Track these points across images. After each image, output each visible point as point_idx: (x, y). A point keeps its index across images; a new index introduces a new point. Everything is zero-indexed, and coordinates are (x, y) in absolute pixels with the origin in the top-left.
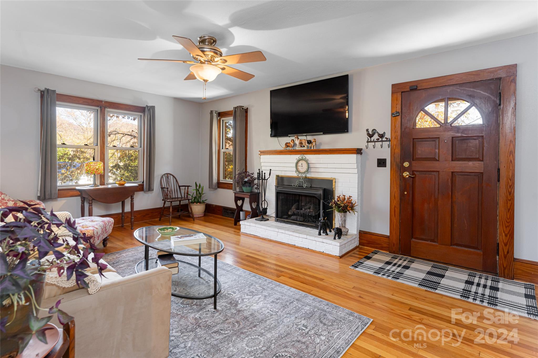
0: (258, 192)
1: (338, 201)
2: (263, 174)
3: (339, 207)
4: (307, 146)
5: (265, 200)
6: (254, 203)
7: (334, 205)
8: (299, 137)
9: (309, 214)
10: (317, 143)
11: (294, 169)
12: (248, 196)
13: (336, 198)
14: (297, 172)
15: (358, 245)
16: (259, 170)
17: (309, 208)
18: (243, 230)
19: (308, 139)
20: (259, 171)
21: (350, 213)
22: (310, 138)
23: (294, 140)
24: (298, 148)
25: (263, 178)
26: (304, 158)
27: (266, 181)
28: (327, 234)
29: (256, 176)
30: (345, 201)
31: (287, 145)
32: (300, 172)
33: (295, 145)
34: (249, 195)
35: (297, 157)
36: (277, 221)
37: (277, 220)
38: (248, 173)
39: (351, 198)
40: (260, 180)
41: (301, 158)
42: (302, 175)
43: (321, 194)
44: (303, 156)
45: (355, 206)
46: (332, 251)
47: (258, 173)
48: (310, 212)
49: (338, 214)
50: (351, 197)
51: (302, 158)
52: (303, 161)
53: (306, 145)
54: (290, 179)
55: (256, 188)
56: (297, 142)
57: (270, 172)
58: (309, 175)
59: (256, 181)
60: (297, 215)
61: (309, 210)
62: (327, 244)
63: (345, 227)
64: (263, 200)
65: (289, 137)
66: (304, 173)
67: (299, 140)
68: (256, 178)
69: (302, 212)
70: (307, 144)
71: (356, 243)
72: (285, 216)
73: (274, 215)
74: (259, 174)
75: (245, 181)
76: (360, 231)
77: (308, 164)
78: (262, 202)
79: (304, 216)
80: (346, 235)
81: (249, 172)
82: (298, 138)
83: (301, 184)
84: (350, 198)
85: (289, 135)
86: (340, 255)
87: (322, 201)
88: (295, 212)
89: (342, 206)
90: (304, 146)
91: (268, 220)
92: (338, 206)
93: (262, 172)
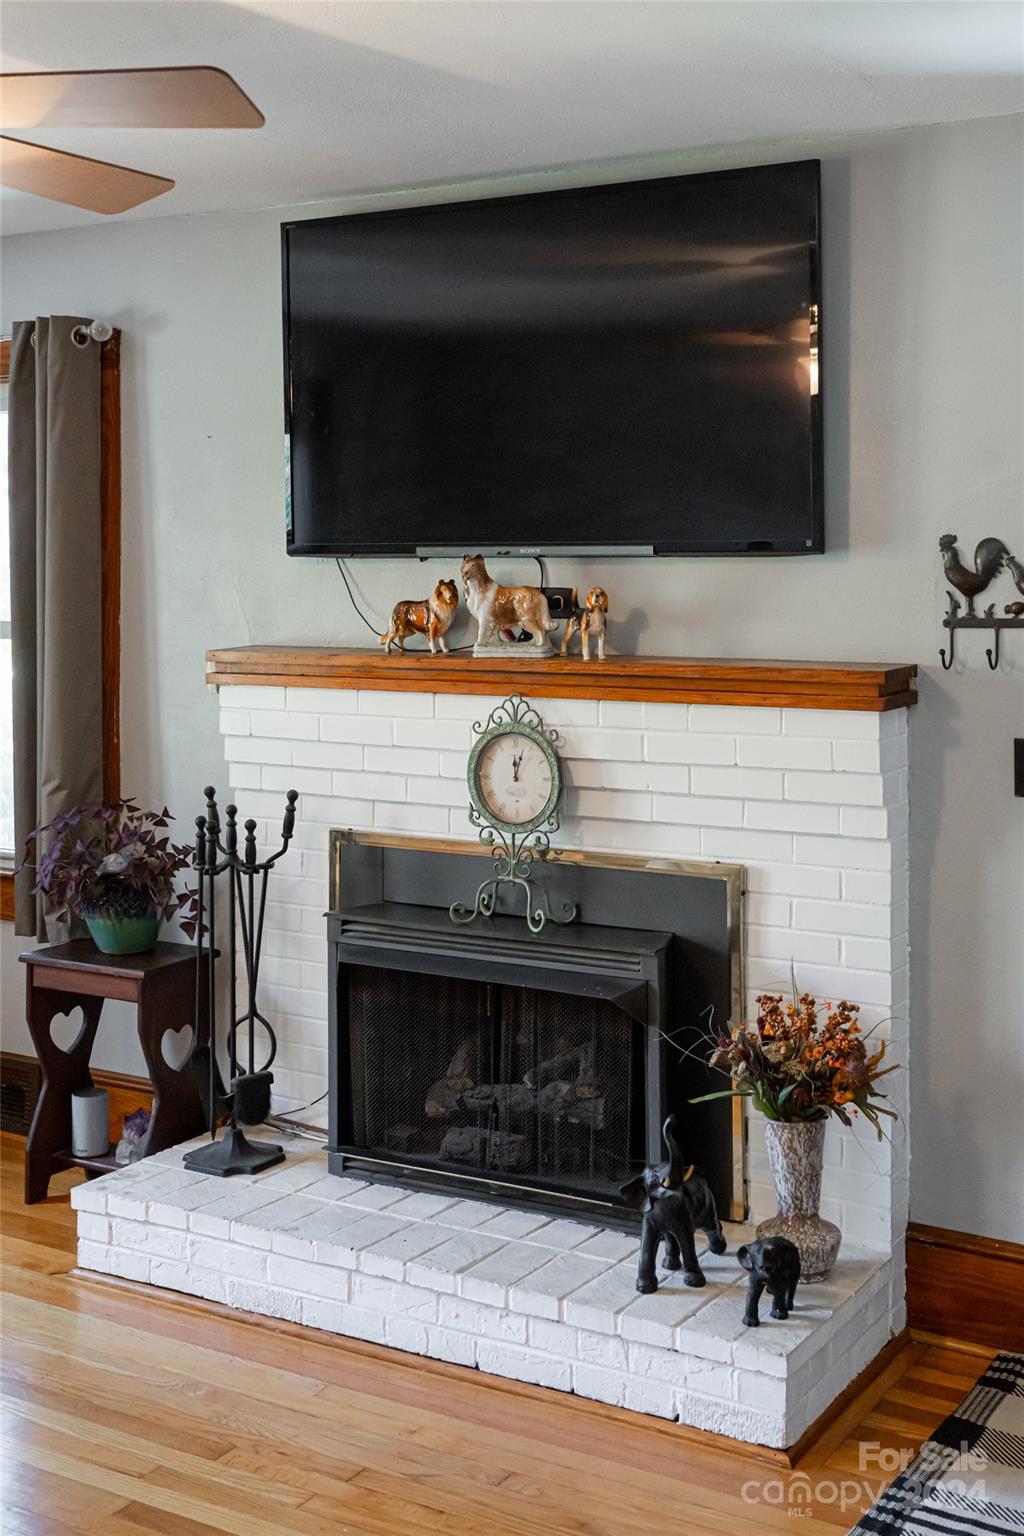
0: (206, 943)
1: (767, 1039)
2: (242, 834)
3: (775, 1085)
4: (547, 633)
5: (253, 1012)
6: (178, 1030)
7: (743, 1065)
8: (495, 567)
9: (574, 1120)
10: (617, 615)
11: (464, 796)
12: (132, 989)
13: (755, 1011)
14: (483, 821)
15: (900, 1326)
16: (210, 793)
17: (570, 1072)
18: (92, 1251)
19: (553, 584)
20: (212, 806)
21: (847, 1122)
22: (562, 571)
23: (460, 585)
24: (484, 646)
25: (242, 855)
26: (526, 719)
27: (258, 878)
28: (697, 1280)
29: (182, 833)
30: (814, 1037)
31: (407, 618)
32: (498, 820)
33: (461, 618)
34: (136, 980)
35: (483, 709)
36: (344, 1169)
37: (346, 1159)
38: (125, 814)
39: (853, 1014)
40: (215, 871)
41: (506, 719)
42: (519, 838)
43: (647, 985)
44: (523, 708)
45: (877, 1075)
46: (735, 1414)
47: (201, 822)
48: (571, 1103)
49: (769, 1132)
50: (853, 1008)
51: (516, 719)
52: (522, 741)
53: (538, 624)
54: (435, 861)
55: (187, 927)
56: (479, 605)
57: (291, 811)
58: (561, 841)
59: (186, 879)
60: (486, 1119)
61: (565, 1088)
62: (704, 1365)
63: (815, 1215)
64: (242, 1010)
65: (423, 559)
66: (532, 824)
67: (491, 595)
68: (186, 851)
69: (521, 1094)
70: (547, 624)
71: (892, 1319)
72: (402, 1133)
73: (322, 1116)
74: (208, 826)
75: (108, 877)
76: (912, 1227)
77: (561, 764)
78: (234, 1024)
79: (530, 1125)
80: (825, 1275)
81: (132, 809)
82: (485, 580)
83: (511, 900)
84: (847, 1019)
85: (420, 551)
86: (792, 1443)
87: (654, 1037)
88: (472, 1102)
89: (792, 1080)
90: (527, 636)
91: (277, 1158)
92: (770, 1078)
93: (232, 811)
